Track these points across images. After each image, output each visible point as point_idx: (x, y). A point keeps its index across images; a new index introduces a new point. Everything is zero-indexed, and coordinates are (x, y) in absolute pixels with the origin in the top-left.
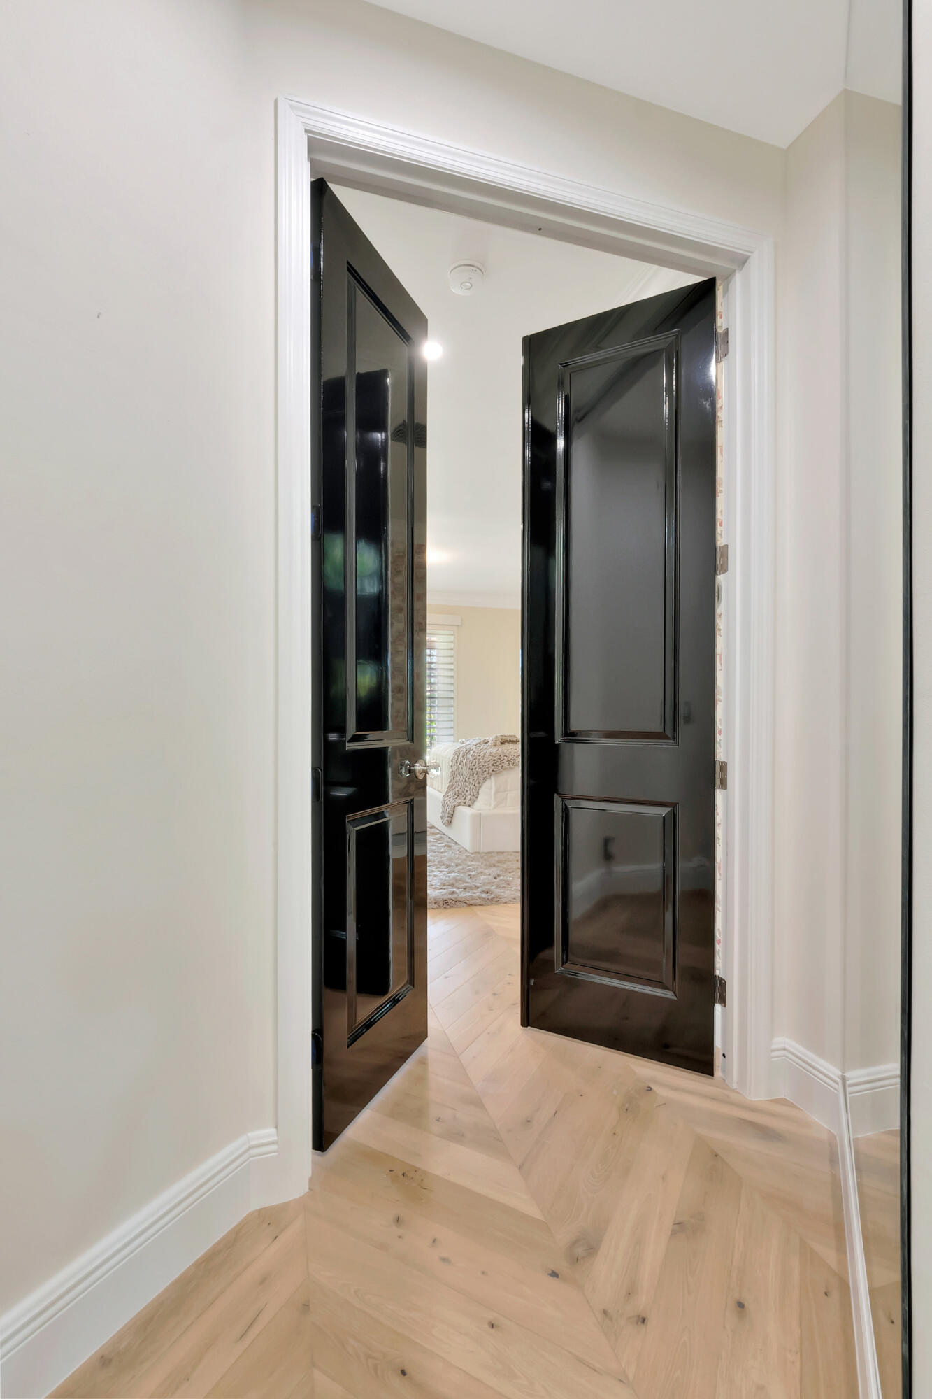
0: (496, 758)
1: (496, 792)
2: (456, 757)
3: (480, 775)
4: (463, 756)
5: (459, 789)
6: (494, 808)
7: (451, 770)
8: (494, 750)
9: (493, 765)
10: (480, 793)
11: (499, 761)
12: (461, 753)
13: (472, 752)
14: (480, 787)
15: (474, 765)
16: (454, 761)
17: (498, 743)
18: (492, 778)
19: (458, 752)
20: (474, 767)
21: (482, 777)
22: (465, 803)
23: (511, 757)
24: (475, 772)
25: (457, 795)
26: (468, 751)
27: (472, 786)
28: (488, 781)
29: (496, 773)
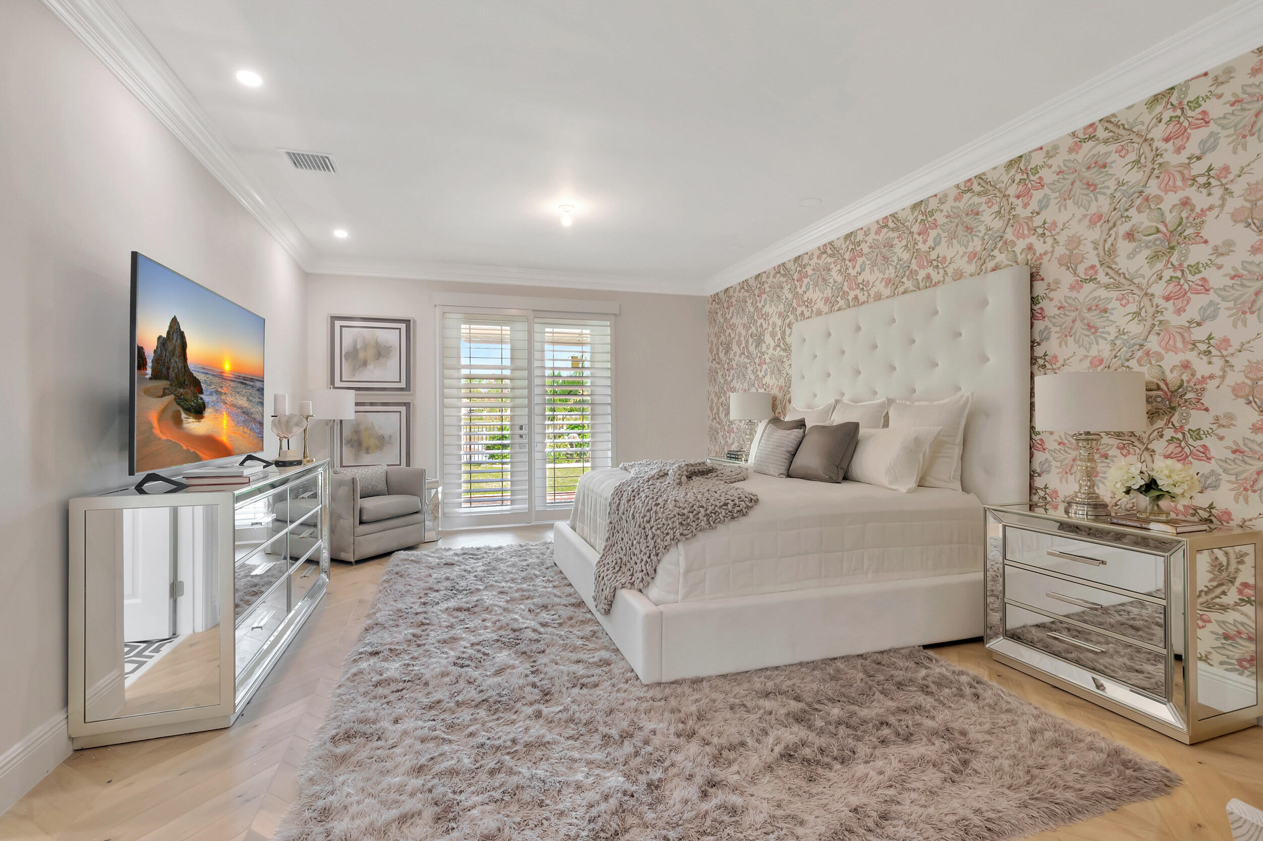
0: (685, 511)
1: (688, 571)
2: (617, 499)
3: (659, 541)
4: (629, 501)
5: (622, 555)
6: (685, 597)
7: (608, 521)
8: (679, 494)
9: (681, 524)
10: (659, 570)
11: (691, 515)
12: (625, 495)
13: (643, 495)
14: (659, 561)
15: (649, 522)
16: (614, 507)
17: (684, 478)
18: (680, 546)
19: (619, 492)
20: (648, 526)
21: (661, 544)
22: (633, 584)
23: (710, 508)
24: (650, 536)
25: (620, 566)
26: (636, 493)
27: (645, 558)
28: (673, 550)
29: (687, 539)
